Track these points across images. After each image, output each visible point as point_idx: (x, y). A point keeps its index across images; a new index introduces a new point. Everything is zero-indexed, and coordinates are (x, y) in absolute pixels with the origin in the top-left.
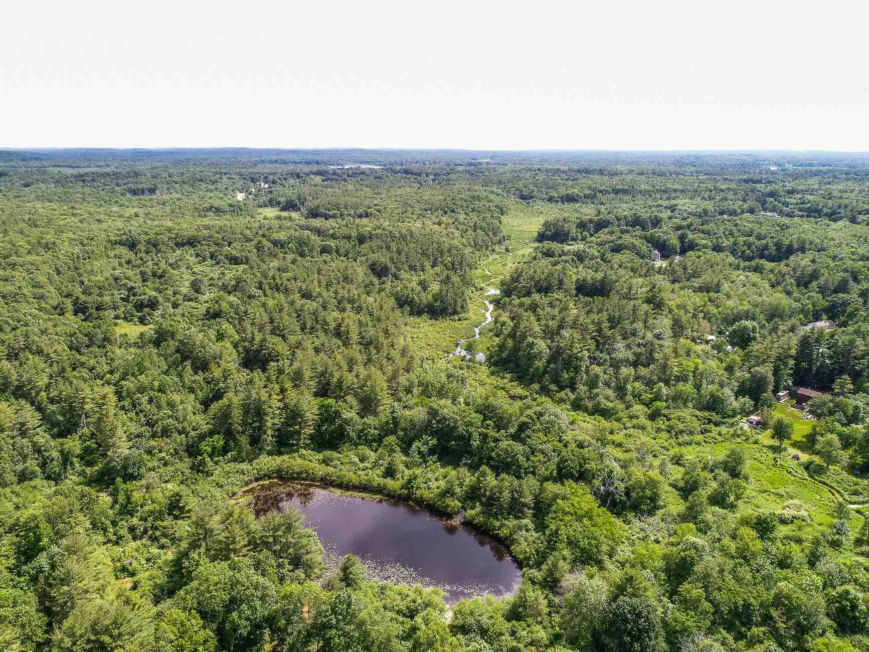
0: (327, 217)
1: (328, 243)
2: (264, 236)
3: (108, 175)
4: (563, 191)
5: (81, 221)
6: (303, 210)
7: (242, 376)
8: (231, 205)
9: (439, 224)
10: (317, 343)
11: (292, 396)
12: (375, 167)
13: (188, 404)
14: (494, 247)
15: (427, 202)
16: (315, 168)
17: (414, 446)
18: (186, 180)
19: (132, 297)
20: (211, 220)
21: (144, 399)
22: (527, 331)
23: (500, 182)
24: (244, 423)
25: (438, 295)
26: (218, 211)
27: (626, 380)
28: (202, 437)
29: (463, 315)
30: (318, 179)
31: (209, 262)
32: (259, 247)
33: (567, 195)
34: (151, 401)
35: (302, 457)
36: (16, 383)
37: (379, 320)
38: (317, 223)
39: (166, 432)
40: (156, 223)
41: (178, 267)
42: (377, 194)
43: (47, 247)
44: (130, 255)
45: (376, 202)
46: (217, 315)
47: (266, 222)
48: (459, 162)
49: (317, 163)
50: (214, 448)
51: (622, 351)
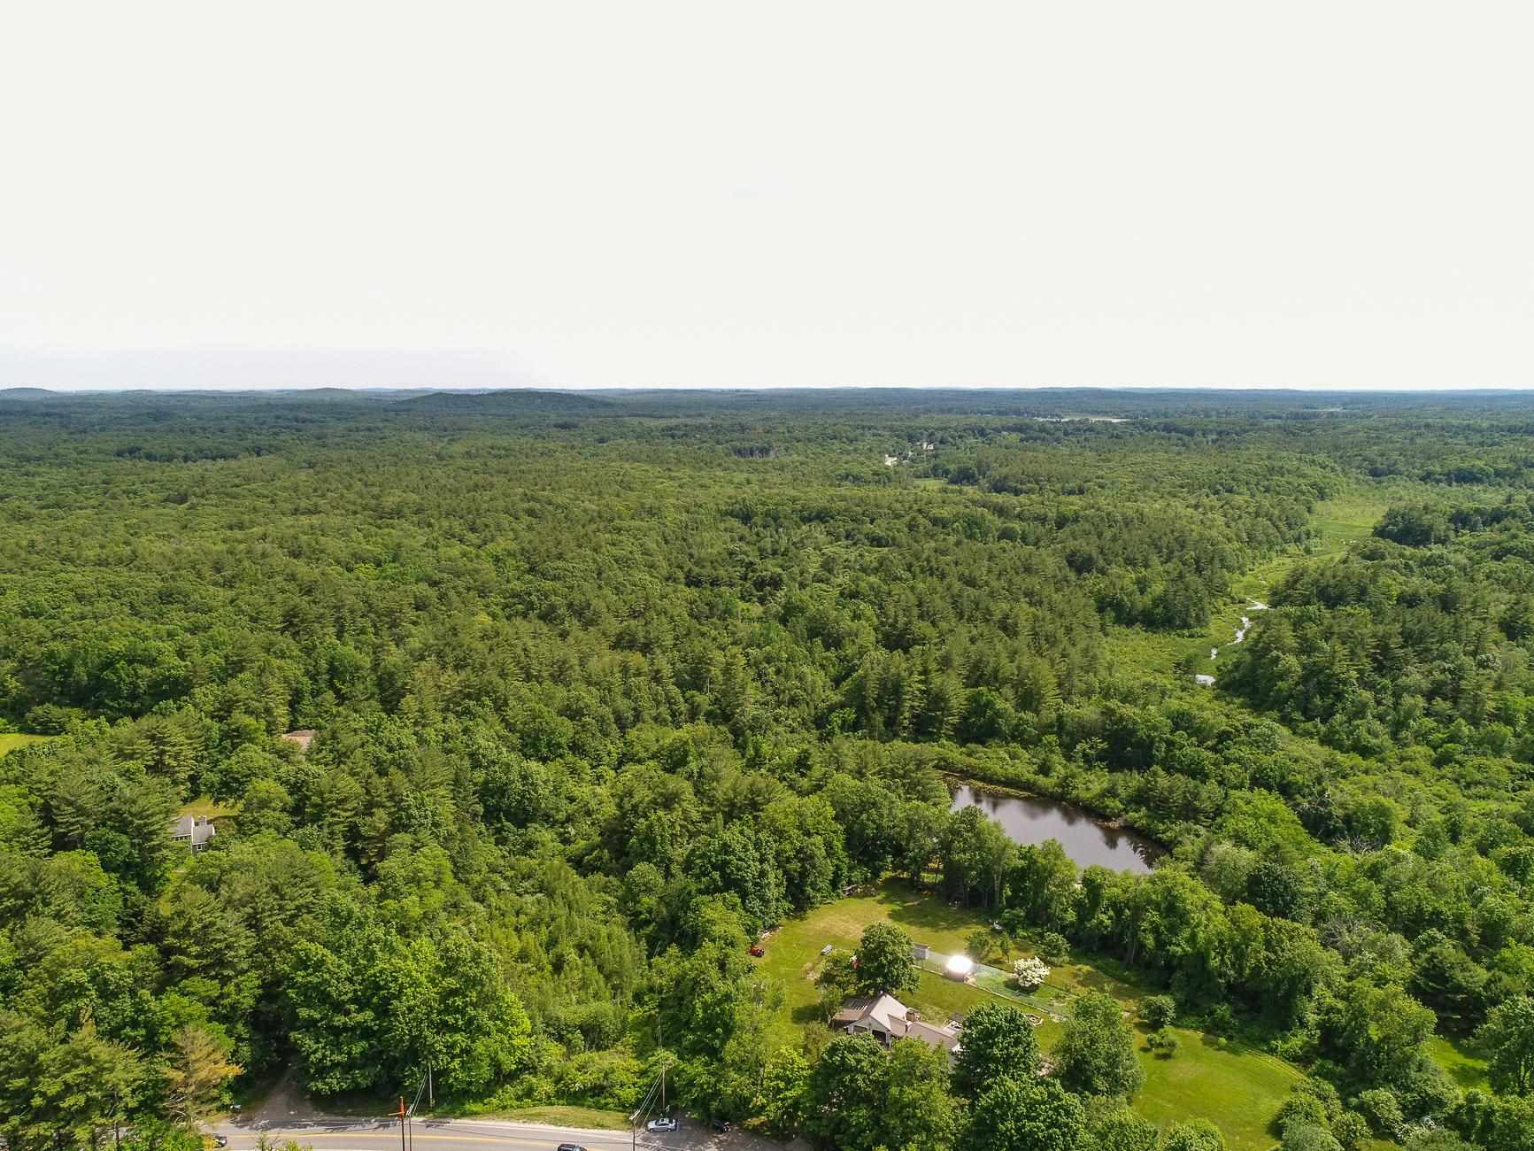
0: (1017, 492)
1: (1011, 525)
2: (920, 511)
3: (706, 428)
4: (1454, 463)
5: (680, 486)
6: (982, 481)
7: (881, 654)
8: (876, 474)
9: (1196, 507)
10: (975, 632)
11: (937, 680)
12: (1115, 421)
13: (818, 679)
14: (1286, 546)
15: (1185, 475)
16: (1013, 420)
17: (1078, 747)
18: (814, 437)
19: (751, 574)
20: (847, 490)
21: (771, 670)
22: (1271, 642)
23: (1336, 448)
24: (879, 700)
25: (1160, 598)
26: (856, 479)
27: (1409, 714)
28: (831, 709)
29: (1198, 629)
30: (1014, 437)
31: (844, 542)
32: (912, 527)
33: (1459, 470)
34: (778, 672)
35: (943, 746)
36: (642, 640)
37: (1061, 615)
38: (999, 499)
39: (793, 702)
40: (776, 491)
41: (804, 546)
42: (1104, 461)
43: (651, 512)
44: (744, 530)
45: (1100, 473)
46: (854, 595)
47: (925, 494)
48: (1274, 412)
49: (1018, 413)
50: (844, 722)
51: (1415, 676)
